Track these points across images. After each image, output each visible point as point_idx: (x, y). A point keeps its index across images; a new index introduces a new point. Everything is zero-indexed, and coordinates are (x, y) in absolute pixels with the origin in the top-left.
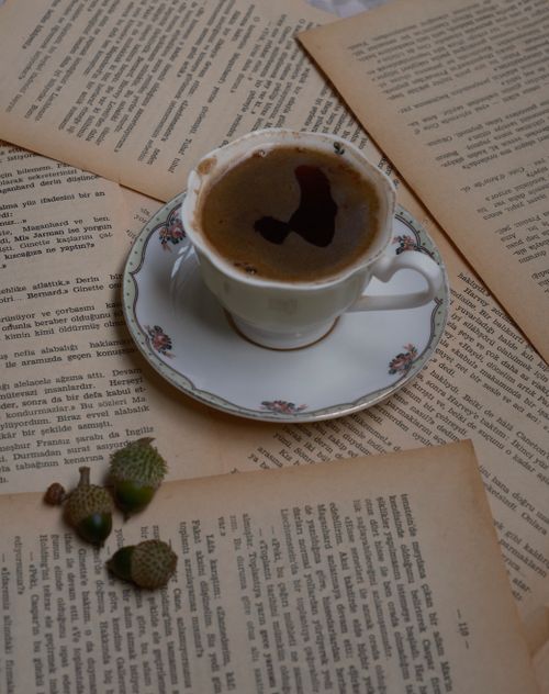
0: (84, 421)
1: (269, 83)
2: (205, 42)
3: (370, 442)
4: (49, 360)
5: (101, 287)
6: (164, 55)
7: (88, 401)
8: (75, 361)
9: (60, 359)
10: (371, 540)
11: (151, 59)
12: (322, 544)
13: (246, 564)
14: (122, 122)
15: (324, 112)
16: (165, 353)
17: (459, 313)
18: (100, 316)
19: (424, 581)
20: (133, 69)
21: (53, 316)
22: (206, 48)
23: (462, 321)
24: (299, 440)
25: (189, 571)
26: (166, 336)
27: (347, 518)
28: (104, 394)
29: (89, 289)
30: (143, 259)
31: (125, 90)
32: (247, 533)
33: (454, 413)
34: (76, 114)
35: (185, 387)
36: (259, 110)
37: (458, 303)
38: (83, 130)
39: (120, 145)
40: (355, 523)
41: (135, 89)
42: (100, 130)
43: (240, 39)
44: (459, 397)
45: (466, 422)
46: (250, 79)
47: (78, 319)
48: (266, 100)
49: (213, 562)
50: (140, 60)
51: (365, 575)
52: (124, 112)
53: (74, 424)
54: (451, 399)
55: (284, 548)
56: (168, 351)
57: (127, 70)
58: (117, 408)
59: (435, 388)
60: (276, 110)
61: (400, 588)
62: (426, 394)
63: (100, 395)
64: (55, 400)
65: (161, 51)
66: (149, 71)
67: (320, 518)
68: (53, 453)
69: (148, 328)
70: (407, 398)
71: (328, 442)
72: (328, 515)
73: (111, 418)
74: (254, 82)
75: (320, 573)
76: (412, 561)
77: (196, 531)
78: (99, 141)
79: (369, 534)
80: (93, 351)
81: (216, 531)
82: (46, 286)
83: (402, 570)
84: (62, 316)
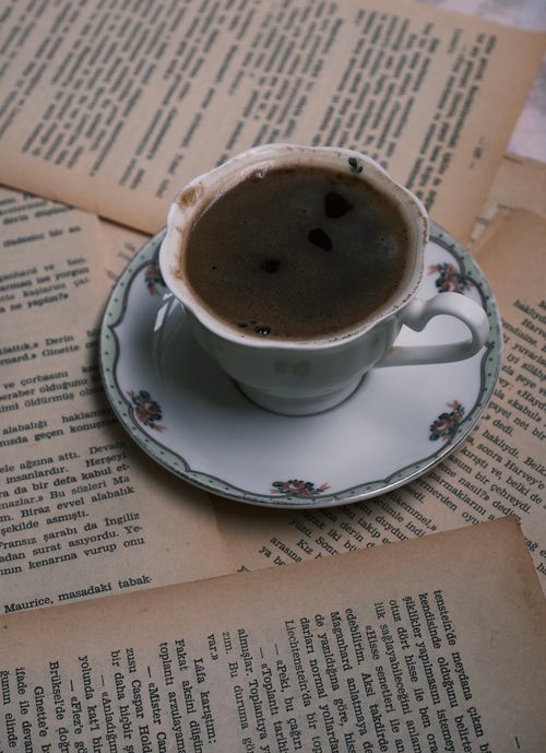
0: (55, 512)
1: (275, 81)
2: (197, 33)
3: (410, 526)
4: (13, 442)
5: (76, 348)
6: (148, 52)
7: (59, 489)
8: (44, 441)
9: (25, 440)
10: (400, 654)
11: (132, 58)
12: (338, 664)
13: (246, 696)
14: (99, 139)
15: (343, 112)
16: (152, 426)
17: (517, 354)
18: (75, 384)
19: (470, 703)
20: (111, 73)
21: (18, 387)
22: (198, 41)
23: (521, 363)
24: (321, 526)
25: (174, 707)
26: (155, 404)
27: (368, 627)
28: (79, 477)
29: (62, 351)
30: (124, 308)
31: (101, 100)
32: (245, 655)
33: (513, 484)
34: (43, 133)
35: (177, 468)
36: (263, 114)
37: (515, 339)
38: (52, 151)
39: (97, 166)
40: (379, 634)
41: (114, 97)
42: (72, 150)
43: (239, 27)
44: (519, 462)
45: (529, 495)
46: (252, 75)
47: (49, 389)
48: (272, 101)
49: (204, 695)
50: (119, 61)
51: (395, 702)
52: (101, 126)
53: (41, 518)
54: (510, 465)
55: (291, 673)
56: (156, 422)
57: (103, 75)
58: (94, 493)
59: (488, 452)
60: (285, 113)
61: (441, 714)
62: (478, 461)
63: (74, 480)
64: (18, 491)
65: (144, 47)
66: (130, 74)
67: (335, 631)
68: (16, 557)
69: (132, 394)
70: (454, 467)
71: (358, 528)
72: (345, 626)
73: (88, 506)
74: (256, 79)
75: (338, 702)
76: (454, 678)
77: (181, 655)
78: (71, 164)
79: (397, 646)
80: (66, 427)
81: (206, 655)
82: (10, 350)
83: (442, 691)
84: (29, 387)
